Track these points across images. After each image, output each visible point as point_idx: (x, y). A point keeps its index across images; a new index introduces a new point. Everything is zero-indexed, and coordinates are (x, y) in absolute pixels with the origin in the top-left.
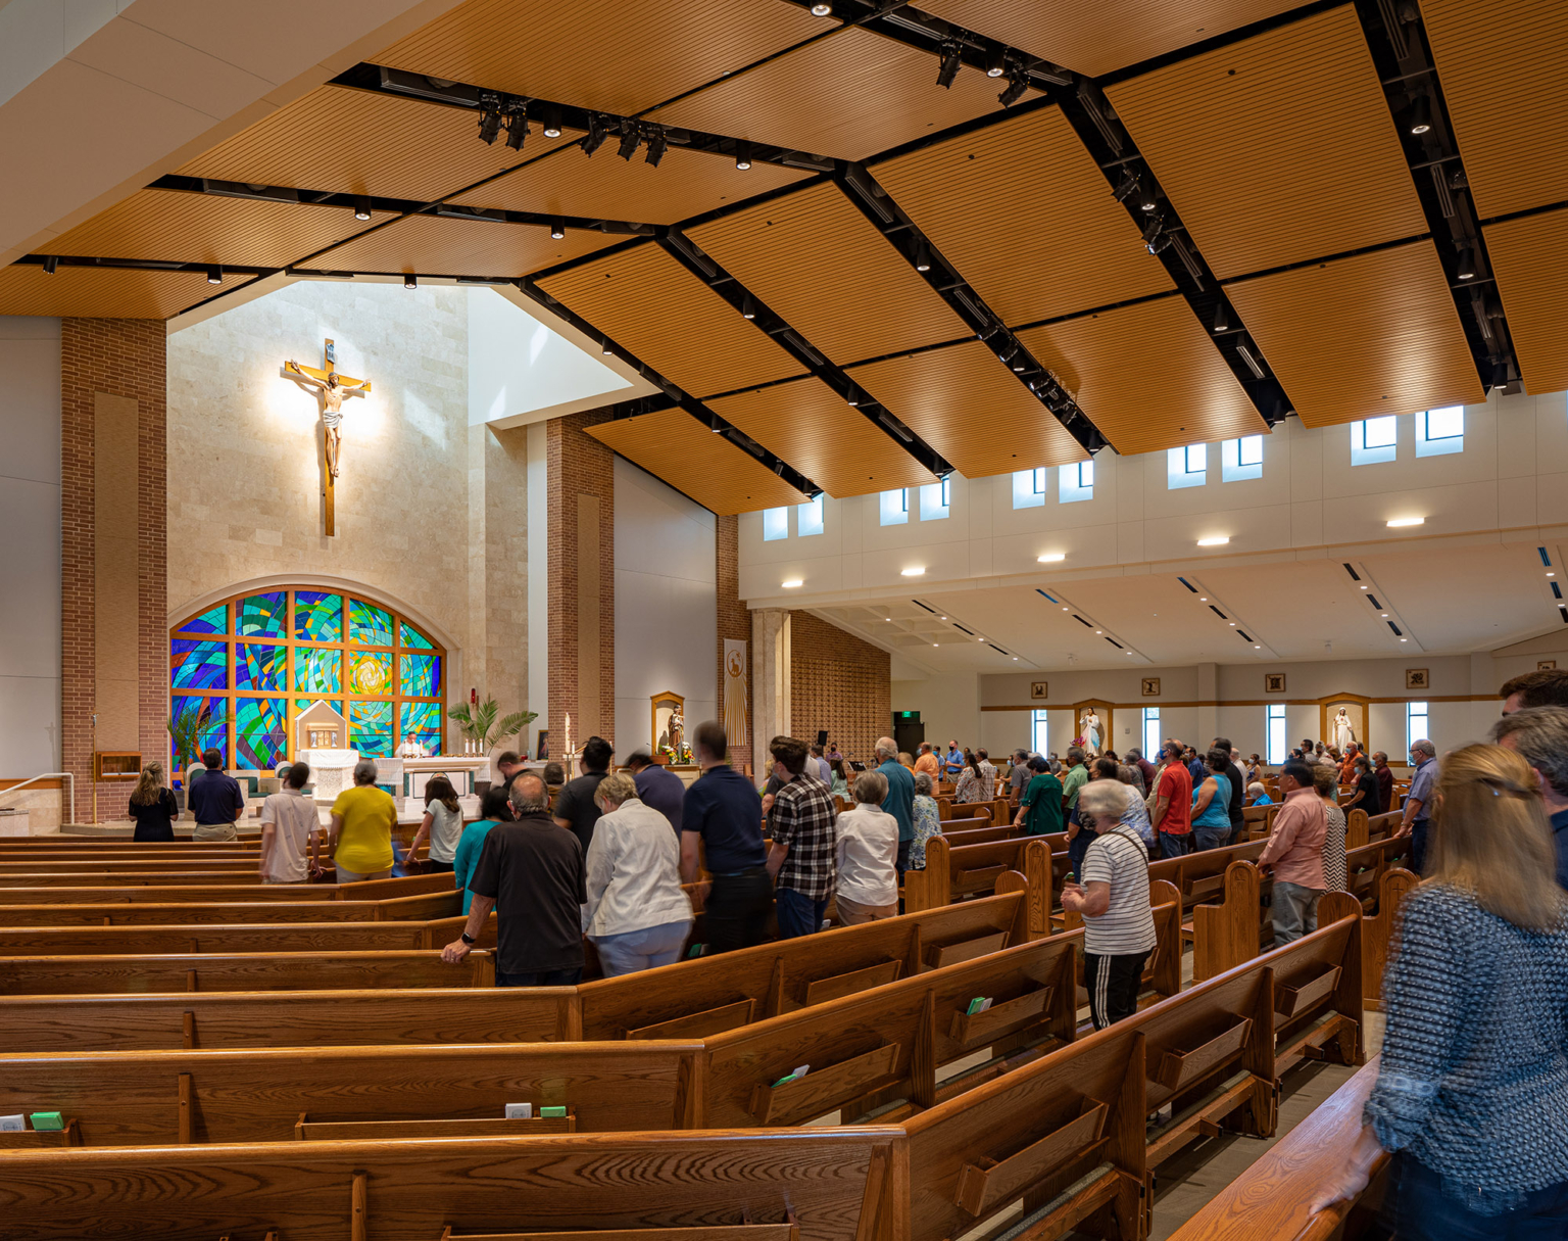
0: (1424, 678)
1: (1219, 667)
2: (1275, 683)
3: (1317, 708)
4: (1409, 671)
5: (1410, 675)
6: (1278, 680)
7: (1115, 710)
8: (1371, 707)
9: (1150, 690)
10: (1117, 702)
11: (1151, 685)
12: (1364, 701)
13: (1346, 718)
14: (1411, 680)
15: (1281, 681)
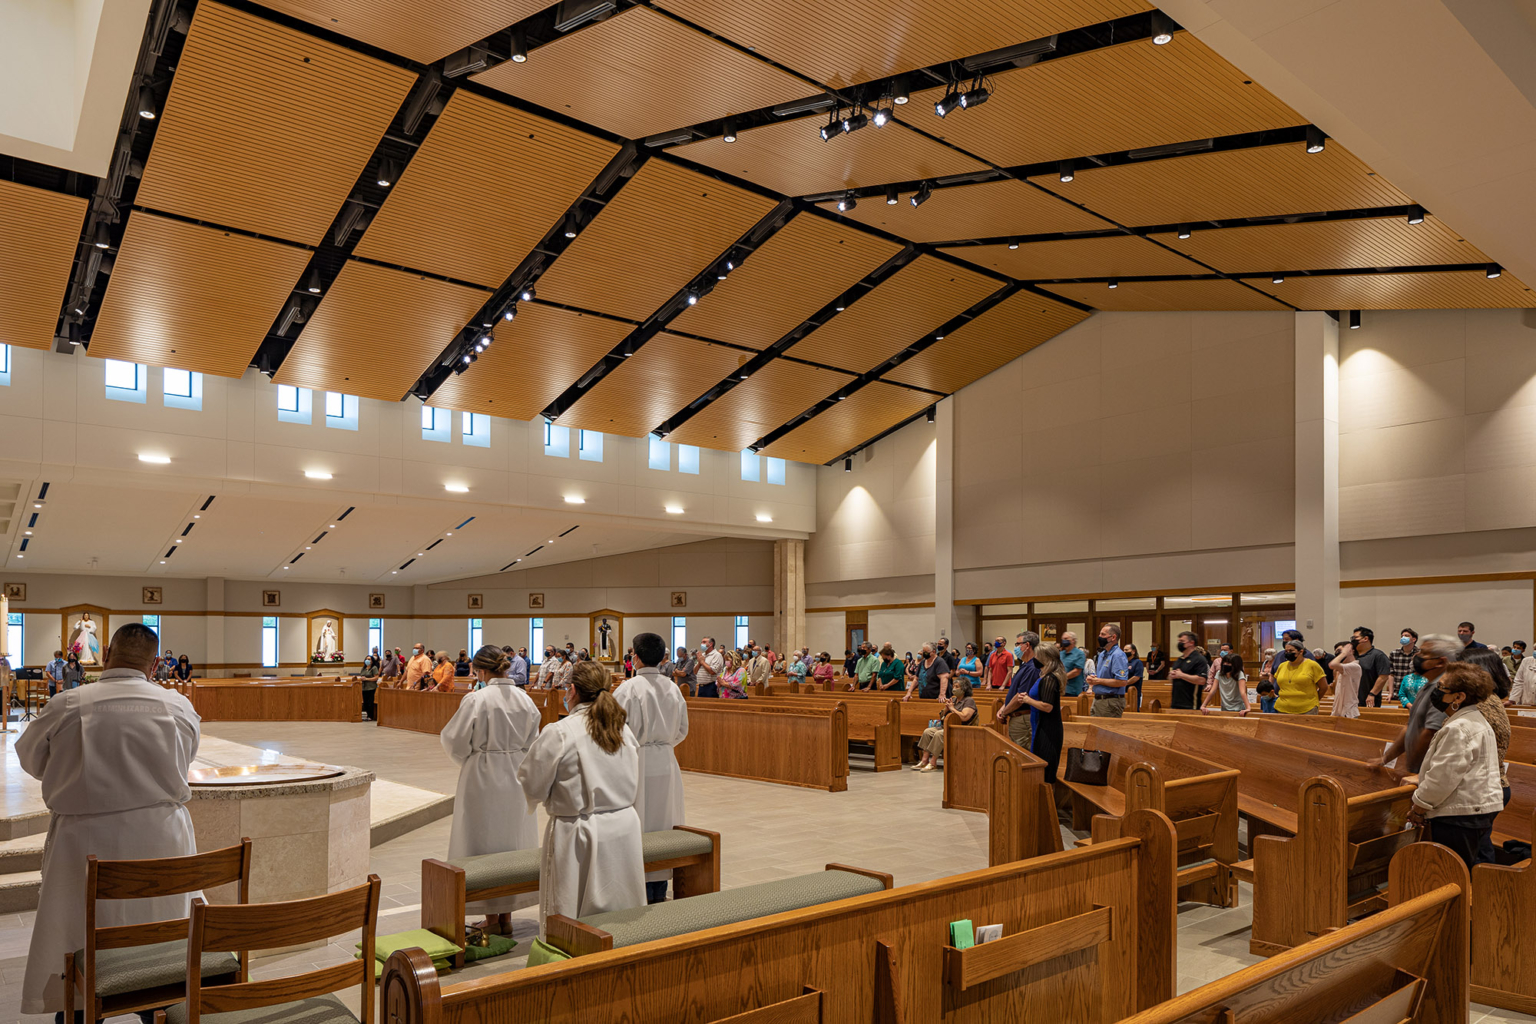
0: (382, 601)
1: (227, 582)
2: (271, 599)
3: (304, 621)
4: (371, 595)
5: (372, 598)
6: (274, 596)
7: (111, 617)
8: (345, 620)
9: (152, 598)
10: (113, 608)
11: (152, 593)
12: (339, 616)
13: (330, 628)
14: (373, 602)
15: (277, 597)
